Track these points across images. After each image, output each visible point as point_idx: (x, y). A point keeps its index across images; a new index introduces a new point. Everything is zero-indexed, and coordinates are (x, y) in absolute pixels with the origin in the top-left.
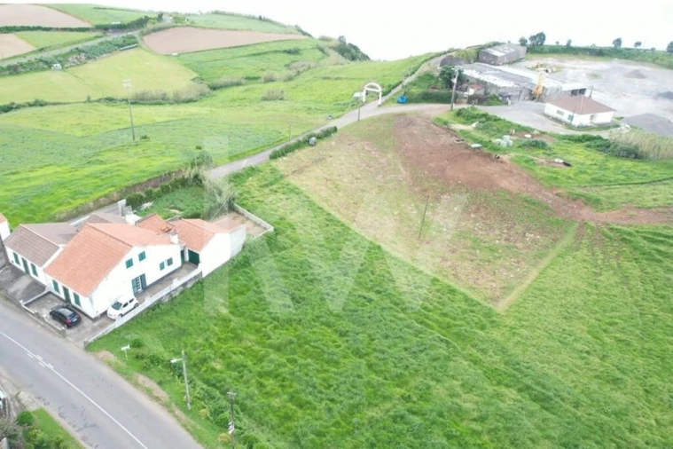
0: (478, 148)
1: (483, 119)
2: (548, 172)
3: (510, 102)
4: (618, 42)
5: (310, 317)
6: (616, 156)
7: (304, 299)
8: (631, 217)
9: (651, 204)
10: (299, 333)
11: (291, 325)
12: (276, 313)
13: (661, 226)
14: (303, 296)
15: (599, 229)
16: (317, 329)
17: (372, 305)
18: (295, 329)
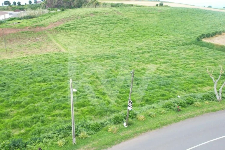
2: (18, 25)
5: (20, 85)
6: (27, 19)
7: (4, 83)
8: (56, 25)
9: (55, 21)
10: (28, 92)
11: (19, 93)
12: (3, 95)
13: (65, 23)
14: (2, 83)
15: (53, 30)
16: (31, 86)
17: (35, 69)
18: (24, 92)
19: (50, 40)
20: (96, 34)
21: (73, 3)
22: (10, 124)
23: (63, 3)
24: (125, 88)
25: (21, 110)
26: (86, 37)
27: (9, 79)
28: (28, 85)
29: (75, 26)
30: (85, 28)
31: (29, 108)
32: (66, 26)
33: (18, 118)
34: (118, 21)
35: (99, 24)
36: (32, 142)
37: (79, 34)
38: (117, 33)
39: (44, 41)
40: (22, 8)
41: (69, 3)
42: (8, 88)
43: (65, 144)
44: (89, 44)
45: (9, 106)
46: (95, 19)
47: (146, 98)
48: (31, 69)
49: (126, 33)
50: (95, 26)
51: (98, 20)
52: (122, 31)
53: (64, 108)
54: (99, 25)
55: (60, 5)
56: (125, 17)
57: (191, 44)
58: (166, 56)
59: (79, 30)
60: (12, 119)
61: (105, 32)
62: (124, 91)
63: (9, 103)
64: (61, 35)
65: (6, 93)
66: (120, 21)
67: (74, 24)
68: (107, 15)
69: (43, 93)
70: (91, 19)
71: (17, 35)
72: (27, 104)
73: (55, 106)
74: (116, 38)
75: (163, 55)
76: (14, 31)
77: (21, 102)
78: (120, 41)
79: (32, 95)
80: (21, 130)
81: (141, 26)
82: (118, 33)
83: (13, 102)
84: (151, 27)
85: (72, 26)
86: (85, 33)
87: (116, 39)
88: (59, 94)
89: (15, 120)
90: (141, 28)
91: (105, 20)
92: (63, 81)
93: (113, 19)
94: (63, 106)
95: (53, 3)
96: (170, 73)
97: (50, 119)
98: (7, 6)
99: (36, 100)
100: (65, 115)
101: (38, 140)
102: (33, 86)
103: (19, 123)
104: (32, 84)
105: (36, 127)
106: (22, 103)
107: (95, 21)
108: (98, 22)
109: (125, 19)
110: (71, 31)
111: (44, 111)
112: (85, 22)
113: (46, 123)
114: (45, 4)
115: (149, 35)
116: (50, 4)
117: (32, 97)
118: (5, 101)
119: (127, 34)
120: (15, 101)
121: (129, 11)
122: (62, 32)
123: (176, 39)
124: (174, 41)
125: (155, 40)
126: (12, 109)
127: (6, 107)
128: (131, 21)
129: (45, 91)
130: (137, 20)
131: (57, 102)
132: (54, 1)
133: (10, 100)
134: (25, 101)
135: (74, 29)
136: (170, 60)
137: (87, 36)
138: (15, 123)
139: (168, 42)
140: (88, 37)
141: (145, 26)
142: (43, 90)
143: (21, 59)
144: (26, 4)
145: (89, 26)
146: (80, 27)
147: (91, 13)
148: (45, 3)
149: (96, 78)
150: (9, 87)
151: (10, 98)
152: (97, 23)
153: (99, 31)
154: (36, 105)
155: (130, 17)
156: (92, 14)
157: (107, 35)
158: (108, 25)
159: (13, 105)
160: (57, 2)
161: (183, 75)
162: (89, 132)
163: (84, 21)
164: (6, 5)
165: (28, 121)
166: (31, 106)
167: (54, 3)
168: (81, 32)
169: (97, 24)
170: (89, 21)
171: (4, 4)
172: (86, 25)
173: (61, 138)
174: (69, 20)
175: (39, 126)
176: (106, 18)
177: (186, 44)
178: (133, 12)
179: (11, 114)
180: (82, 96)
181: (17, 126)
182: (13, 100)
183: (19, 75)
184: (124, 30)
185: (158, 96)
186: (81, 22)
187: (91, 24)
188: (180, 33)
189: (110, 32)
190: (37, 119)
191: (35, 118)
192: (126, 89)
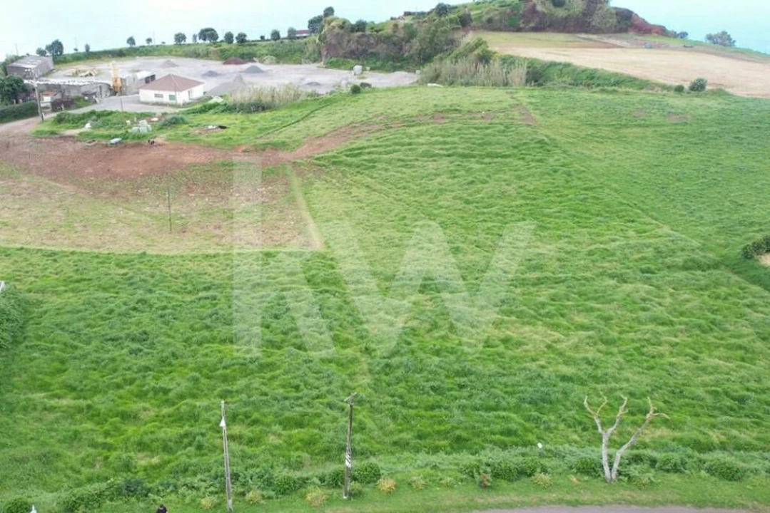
0: (120, 142)
1: (94, 117)
2: (217, 137)
3: (97, 100)
4: (131, 41)
5: (178, 345)
6: (248, 112)
7: (145, 333)
8: (321, 146)
9: (323, 132)
10: (190, 366)
11: (170, 364)
12: (136, 364)
13: (348, 143)
14: (140, 331)
15: (309, 163)
16: (202, 350)
17: (223, 300)
18: (181, 366)
19: (292, 201)
20: (428, 191)
21: (408, 44)
22: (136, 439)
23: (377, 44)
24: (424, 394)
25: (166, 410)
26: (395, 199)
27: (159, 321)
28: (194, 347)
29: (374, 156)
30: (402, 166)
31: (182, 410)
32: (349, 153)
33: (153, 429)
34: (515, 147)
35: (449, 156)
36: (161, 488)
37: (378, 187)
38: (492, 197)
39: (275, 202)
40: (250, 54)
41: (395, 44)
42: (151, 348)
43: (214, 507)
44: (394, 228)
45: (142, 395)
46: (443, 136)
47: (458, 432)
48: (215, 299)
49: (524, 198)
50: (435, 161)
51: (449, 139)
52: (511, 190)
53: (255, 422)
54: (449, 159)
55: (365, 51)
56: (542, 134)
57: (716, 266)
58: (602, 303)
59: (383, 172)
60: (143, 429)
61: (456, 187)
62: (417, 400)
63: (144, 389)
64: (327, 185)
65: (143, 362)
66: (520, 149)
67: (373, 149)
68: (485, 123)
69: (221, 375)
70: (429, 134)
71: (208, 171)
72: (182, 397)
73: (238, 415)
74: (484, 213)
75: (596, 299)
76: (203, 158)
77: (170, 390)
78: (488, 228)
79: (197, 374)
80: (153, 457)
81: (581, 176)
82: (496, 195)
83: (154, 387)
84: (616, 182)
85: (366, 157)
86: (396, 186)
87: (481, 218)
88: (256, 385)
89: (146, 434)
90: (580, 183)
91: (474, 144)
92: (279, 348)
93: (501, 141)
94: (253, 417)
95: (345, 43)
96: (578, 364)
97: (217, 445)
98: (208, 45)
99: (202, 391)
100: (250, 442)
101: (171, 488)
102: (206, 351)
103: (153, 441)
104: (207, 345)
105: (183, 457)
106: (171, 395)
107: (441, 143)
108: (448, 146)
109: (540, 142)
110: (358, 172)
111: (209, 422)
112: (410, 144)
113: (205, 451)
114: (318, 45)
115: (592, 214)
116: (334, 45)
117: (196, 380)
118: (138, 382)
119: (524, 202)
120: (158, 386)
121: (562, 112)
122: (334, 173)
123: (670, 244)
124: (663, 248)
125: (602, 239)
126: (147, 405)
127: (136, 396)
128: (557, 151)
129: (228, 371)
130: (579, 149)
131: (246, 404)
132: (347, 38)
133: (148, 380)
134: (178, 389)
135: (367, 168)
136: (607, 319)
137: (398, 197)
138: (146, 439)
139: (639, 252)
140: (400, 200)
141: (596, 176)
142: (225, 368)
143: (200, 258)
144: (262, 38)
145: (417, 160)
146: (389, 162)
147: (436, 111)
148: (319, 39)
149: (364, 349)
150: (152, 346)
151: (149, 375)
152: (445, 152)
153: (440, 184)
154: (198, 404)
155: (558, 138)
156: (441, 113)
157: (460, 198)
158: (478, 162)
159: (151, 394)
160: (357, 41)
161: (610, 380)
162: (264, 493)
163: (407, 140)
164: (205, 40)
165: (171, 441)
166: (187, 404)
167: (349, 41)
168: (385, 181)
169: (444, 155)
170: (421, 140)
171: (198, 38)
172: (408, 156)
173: (211, 493)
174: (364, 134)
175: (189, 457)
176: (479, 134)
177: (700, 267)
178: (577, 118)
179: (143, 415)
180: (306, 399)
181: (148, 446)
182: (153, 384)
183: (183, 314)
184: (521, 187)
185: (493, 433)
186: (396, 144)
187: (426, 155)
188: (702, 217)
189: (474, 188)
190: (191, 439)
191: (186, 435)
192: (425, 396)
